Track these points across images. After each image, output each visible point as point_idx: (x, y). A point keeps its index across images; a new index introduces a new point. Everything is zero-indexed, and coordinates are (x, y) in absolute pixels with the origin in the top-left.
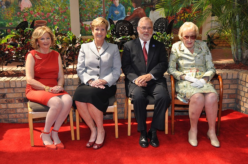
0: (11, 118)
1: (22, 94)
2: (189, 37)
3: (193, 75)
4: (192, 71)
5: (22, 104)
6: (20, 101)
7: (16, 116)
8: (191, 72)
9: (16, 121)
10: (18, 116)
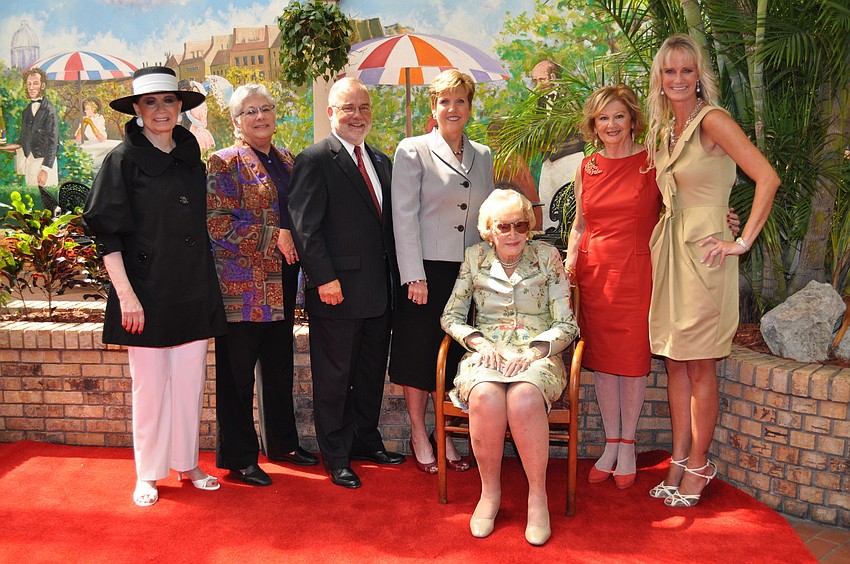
0: (50, 431)
1: (81, 369)
2: (509, 225)
3: (503, 337)
4: (506, 326)
5: (80, 394)
6: (75, 386)
7: (63, 426)
8: (502, 328)
9: (62, 437)
10: (67, 426)
